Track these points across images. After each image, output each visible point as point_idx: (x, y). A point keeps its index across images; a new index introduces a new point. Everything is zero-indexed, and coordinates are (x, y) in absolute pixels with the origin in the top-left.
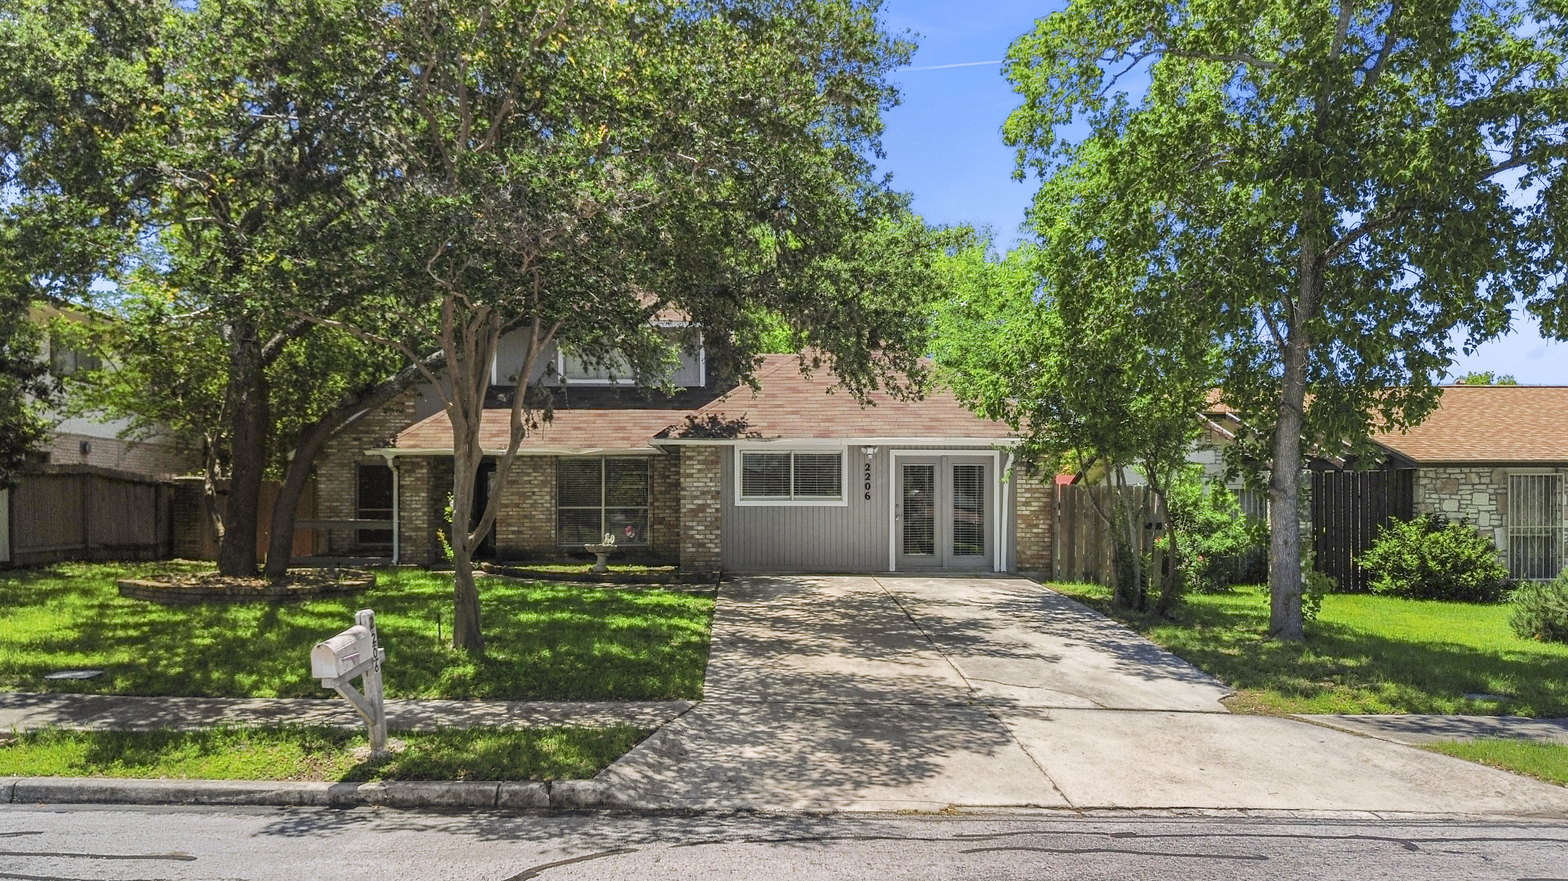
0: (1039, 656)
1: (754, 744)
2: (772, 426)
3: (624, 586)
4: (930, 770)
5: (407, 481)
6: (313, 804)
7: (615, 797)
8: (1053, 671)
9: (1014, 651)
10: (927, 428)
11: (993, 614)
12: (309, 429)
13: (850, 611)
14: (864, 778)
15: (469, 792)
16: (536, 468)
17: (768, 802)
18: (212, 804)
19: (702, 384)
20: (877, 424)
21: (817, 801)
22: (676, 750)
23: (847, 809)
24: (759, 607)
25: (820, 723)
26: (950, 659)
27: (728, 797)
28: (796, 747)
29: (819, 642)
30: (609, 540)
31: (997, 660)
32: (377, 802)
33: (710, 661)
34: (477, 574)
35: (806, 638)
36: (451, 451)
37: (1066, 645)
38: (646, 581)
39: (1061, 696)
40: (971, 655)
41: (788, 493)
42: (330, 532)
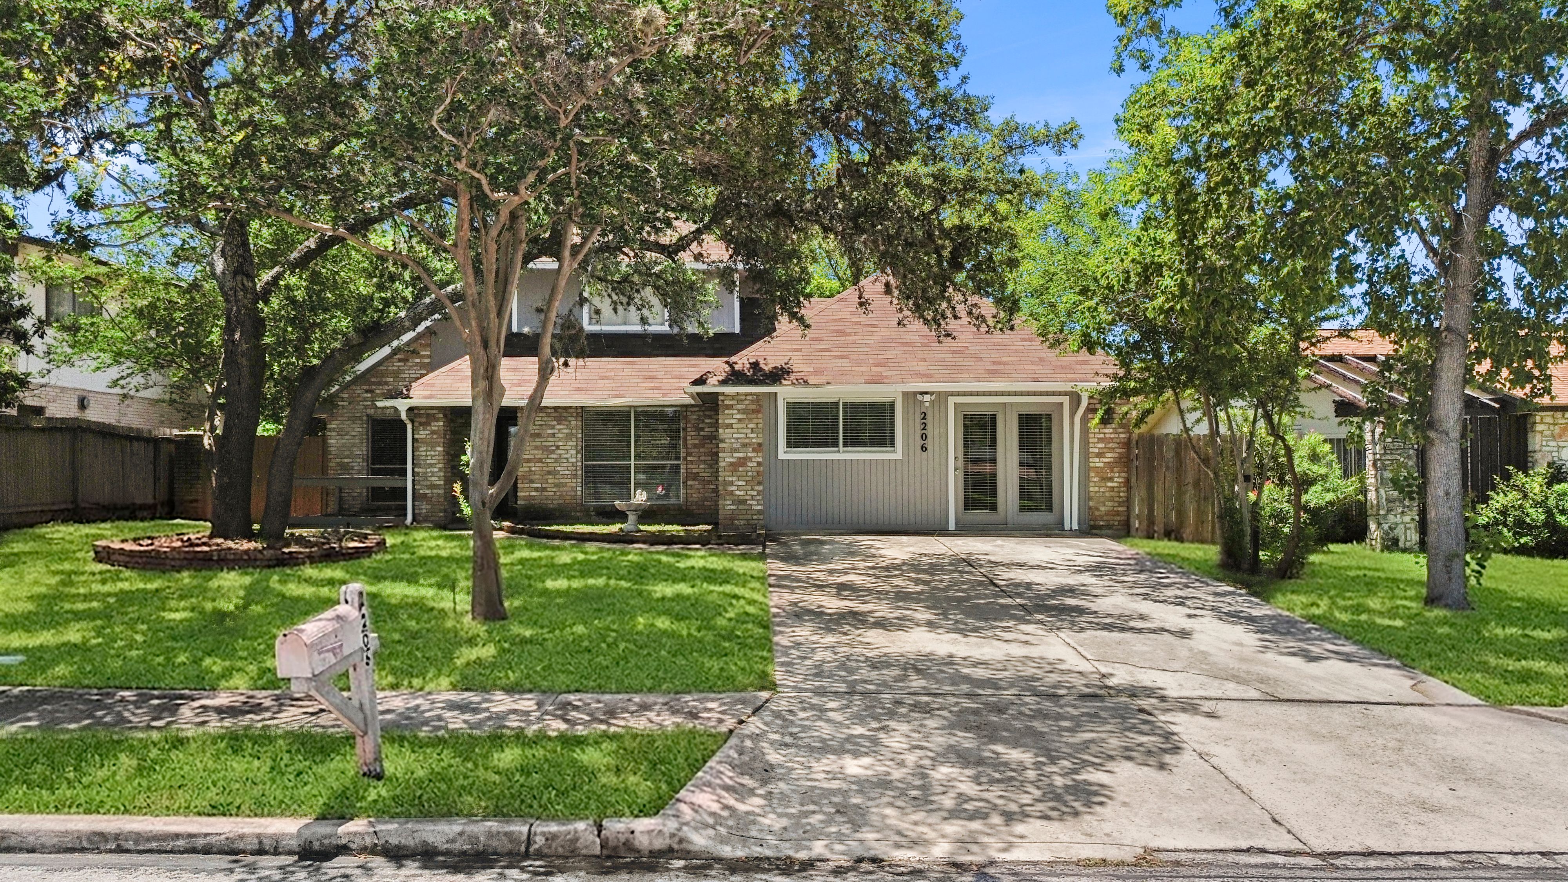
0: (1163, 630)
1: (856, 754)
2: (818, 372)
3: (662, 548)
4: (1096, 794)
5: (422, 434)
6: (276, 852)
7: (690, 842)
8: (1191, 650)
9: (1132, 624)
10: (991, 372)
11: (1087, 579)
12: (309, 372)
13: (922, 576)
14: (1013, 807)
15: (490, 835)
16: (560, 420)
17: (898, 846)
18: (140, 852)
19: (737, 330)
20: (934, 369)
21: (962, 842)
22: (758, 765)
23: (1008, 856)
24: (816, 571)
25: (931, 723)
26: (1061, 634)
27: (840, 838)
28: (911, 758)
29: (897, 613)
30: (640, 497)
31: (1116, 635)
32: (364, 850)
33: (776, 639)
34: (497, 535)
35: (882, 610)
36: (468, 402)
37: (1190, 616)
38: (686, 541)
39: (1216, 683)
40: (1082, 629)
41: (837, 445)
42: (340, 489)
